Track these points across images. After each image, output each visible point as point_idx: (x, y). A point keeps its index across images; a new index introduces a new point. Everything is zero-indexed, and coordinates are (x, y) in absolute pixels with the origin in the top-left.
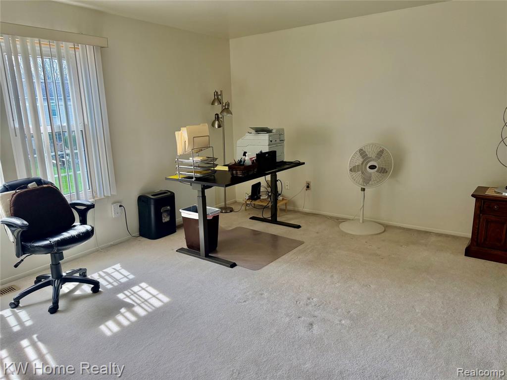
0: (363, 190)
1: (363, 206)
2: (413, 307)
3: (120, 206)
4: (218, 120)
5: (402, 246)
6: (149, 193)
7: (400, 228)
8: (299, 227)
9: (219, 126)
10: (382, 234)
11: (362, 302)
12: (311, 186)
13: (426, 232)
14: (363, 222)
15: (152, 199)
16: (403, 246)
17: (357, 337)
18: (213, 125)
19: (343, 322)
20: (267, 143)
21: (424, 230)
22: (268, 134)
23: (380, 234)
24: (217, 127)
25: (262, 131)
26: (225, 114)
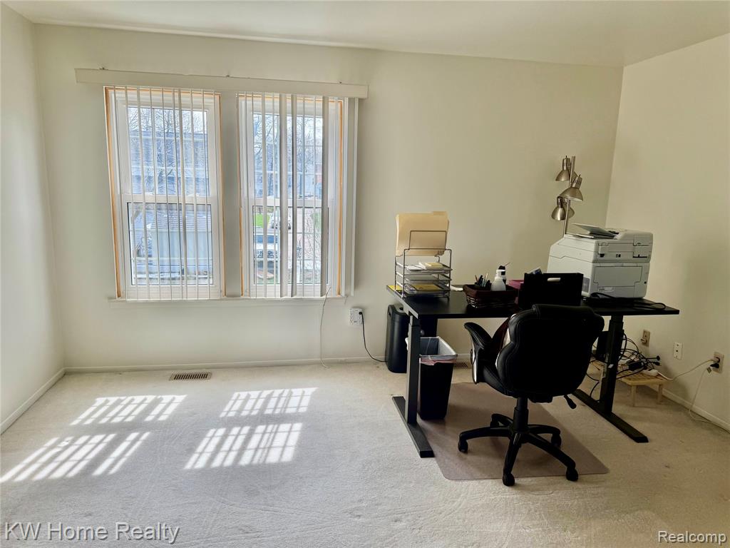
3: (361, 313)
4: (562, 207)
6: (399, 305)
9: (563, 218)
15: (398, 313)
18: (554, 215)
20: (591, 256)
22: (594, 241)
24: (559, 219)
25: (597, 234)
26: (569, 197)
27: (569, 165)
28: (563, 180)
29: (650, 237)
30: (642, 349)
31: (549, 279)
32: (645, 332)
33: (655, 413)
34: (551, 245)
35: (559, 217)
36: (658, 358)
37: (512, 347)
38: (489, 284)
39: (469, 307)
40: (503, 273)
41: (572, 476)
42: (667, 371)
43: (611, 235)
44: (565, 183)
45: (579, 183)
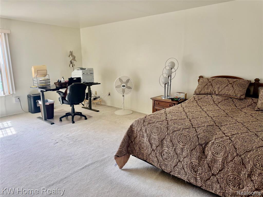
0: (123, 96)
1: (124, 102)
3: (18, 99)
4: (71, 64)
6: (31, 94)
7: (139, 113)
8: (98, 111)
9: (72, 66)
12: (110, 94)
14: (124, 110)
15: (32, 96)
18: (70, 66)
20: (81, 74)
24: (71, 67)
25: (82, 69)
26: (73, 61)
27: (71, 53)
28: (70, 57)
29: (93, 69)
30: (96, 95)
31: (74, 79)
32: (96, 92)
33: (100, 107)
34: (71, 73)
35: (71, 66)
36: (99, 97)
37: (69, 93)
38: (61, 81)
39: (57, 87)
40: (63, 78)
41: (86, 119)
42: (101, 99)
43: (85, 69)
44: (71, 58)
45: (75, 57)
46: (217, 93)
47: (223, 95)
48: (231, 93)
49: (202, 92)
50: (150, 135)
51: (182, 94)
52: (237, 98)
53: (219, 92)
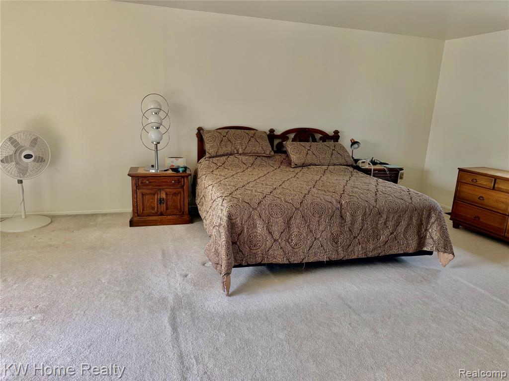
0: (20, 182)
1: (23, 199)
2: (99, 280)
5: (73, 232)
7: (67, 216)
10: (50, 225)
11: (48, 293)
13: (93, 215)
14: (26, 217)
16: (75, 231)
17: (54, 324)
19: (34, 318)
21: (90, 213)
23: (47, 225)
46: (240, 151)
47: (249, 153)
48: (258, 149)
49: (221, 152)
50: (269, 220)
51: (180, 159)
52: (266, 155)
53: (244, 150)
